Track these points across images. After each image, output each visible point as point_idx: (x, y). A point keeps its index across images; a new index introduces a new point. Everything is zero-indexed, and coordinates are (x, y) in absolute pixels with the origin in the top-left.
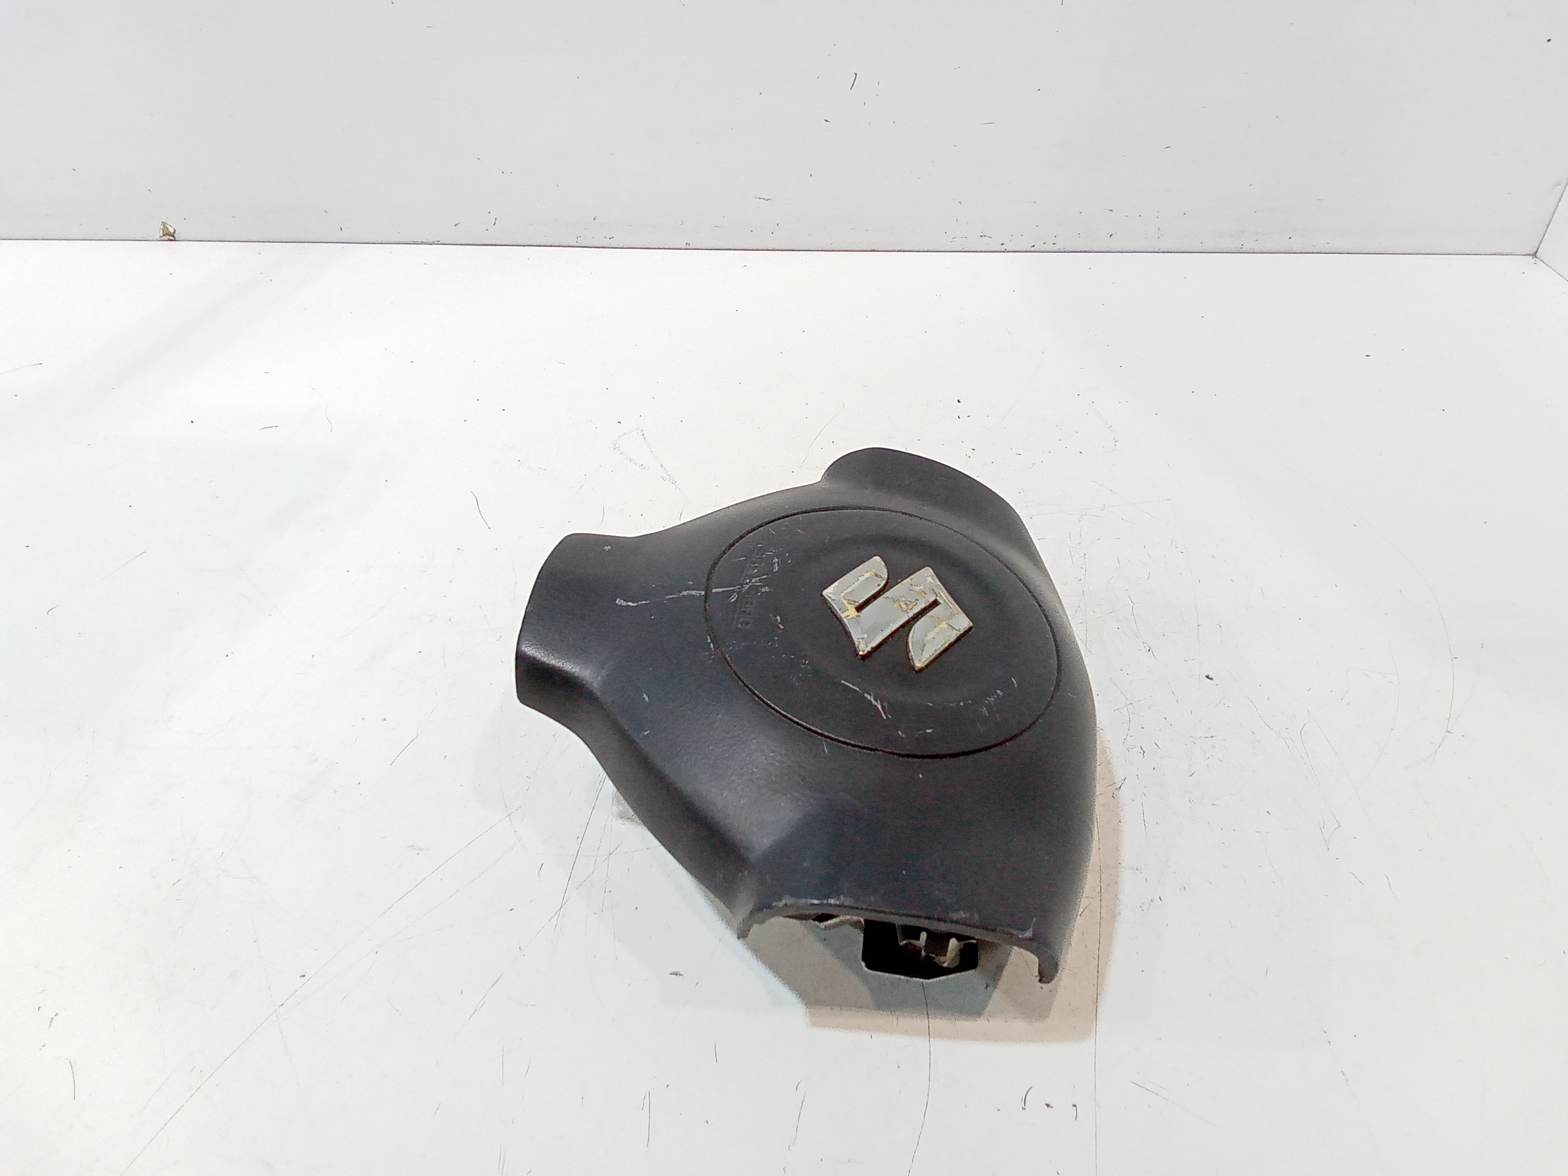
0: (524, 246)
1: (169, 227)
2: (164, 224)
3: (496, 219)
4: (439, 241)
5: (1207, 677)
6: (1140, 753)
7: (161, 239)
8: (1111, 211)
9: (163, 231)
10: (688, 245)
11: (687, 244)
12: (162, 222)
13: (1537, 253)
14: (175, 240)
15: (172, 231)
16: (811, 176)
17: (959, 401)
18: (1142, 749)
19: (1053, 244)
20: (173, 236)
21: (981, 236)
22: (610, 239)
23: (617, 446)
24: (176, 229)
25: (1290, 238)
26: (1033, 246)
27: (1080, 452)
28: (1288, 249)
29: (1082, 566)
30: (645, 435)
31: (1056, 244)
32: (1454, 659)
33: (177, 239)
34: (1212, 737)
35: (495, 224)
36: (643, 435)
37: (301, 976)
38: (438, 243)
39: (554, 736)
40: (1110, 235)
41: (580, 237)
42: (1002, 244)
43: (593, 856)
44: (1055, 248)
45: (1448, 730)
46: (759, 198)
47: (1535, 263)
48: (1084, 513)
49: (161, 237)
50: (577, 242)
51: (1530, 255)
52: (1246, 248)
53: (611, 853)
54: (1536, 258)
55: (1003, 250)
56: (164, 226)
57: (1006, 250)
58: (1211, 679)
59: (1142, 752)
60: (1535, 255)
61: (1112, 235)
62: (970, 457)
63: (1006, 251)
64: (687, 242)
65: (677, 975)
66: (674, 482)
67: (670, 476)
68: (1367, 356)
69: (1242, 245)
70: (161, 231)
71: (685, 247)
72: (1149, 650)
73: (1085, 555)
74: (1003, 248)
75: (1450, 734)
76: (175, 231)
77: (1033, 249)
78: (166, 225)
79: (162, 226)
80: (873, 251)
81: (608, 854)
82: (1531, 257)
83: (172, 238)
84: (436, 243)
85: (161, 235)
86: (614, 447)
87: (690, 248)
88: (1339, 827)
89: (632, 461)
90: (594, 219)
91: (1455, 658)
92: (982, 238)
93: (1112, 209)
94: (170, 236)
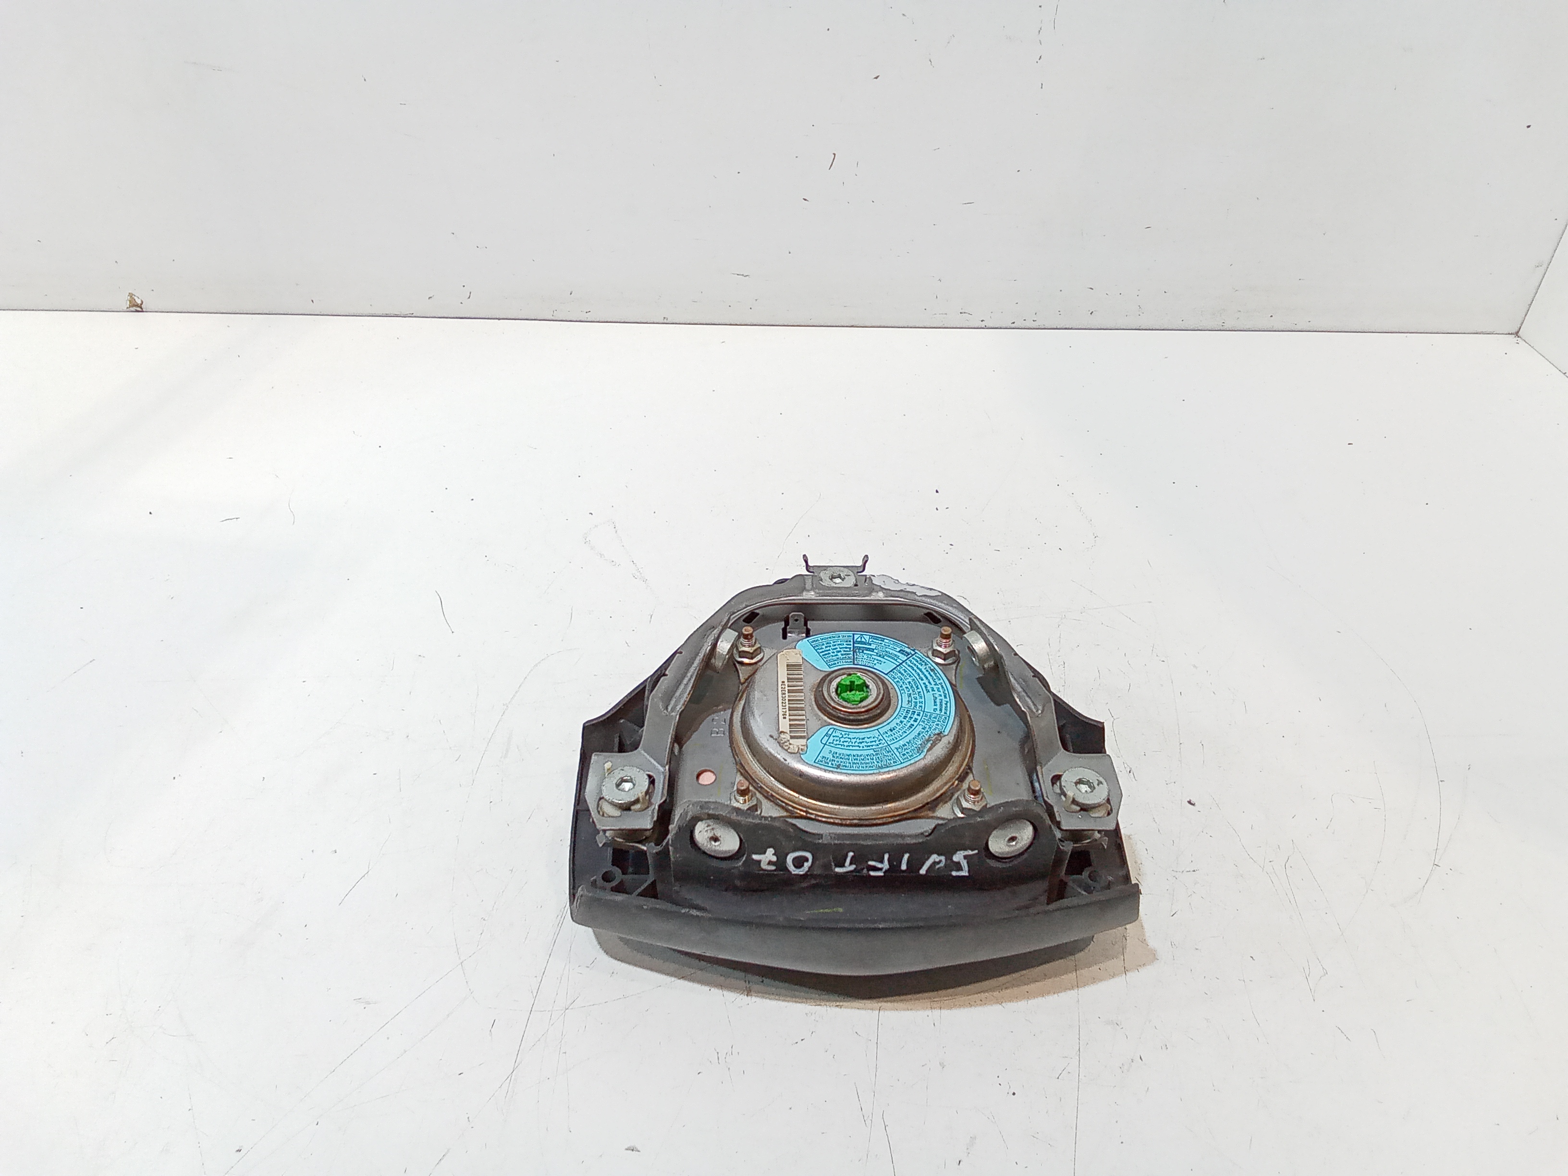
0: (499, 319)
1: (135, 298)
2: (131, 295)
3: (470, 293)
4: (413, 314)
5: (1189, 802)
7: (128, 310)
9: (130, 303)
10: (666, 319)
11: (664, 318)
12: (129, 293)
13: (1520, 333)
14: (143, 311)
15: (139, 302)
16: (790, 253)
17: (937, 492)
19: (1034, 321)
20: (141, 308)
21: (961, 313)
22: (587, 312)
23: (587, 540)
24: (143, 300)
25: (1272, 316)
26: (1014, 323)
27: (1060, 549)
28: (1269, 327)
29: (1061, 676)
31: (1036, 321)
32: (1440, 783)
33: (144, 310)
34: (1194, 871)
35: (469, 298)
36: (615, 528)
37: (237, 1151)
38: (411, 316)
39: (512, 871)
40: (1090, 312)
41: (556, 310)
42: (982, 321)
43: (549, 1012)
44: (1035, 325)
45: (1436, 863)
46: (738, 275)
47: (1517, 343)
48: (1063, 617)
49: (127, 308)
50: (553, 316)
51: (1510, 337)
52: (1226, 326)
53: (567, 1007)
54: (1518, 337)
55: (983, 326)
56: (131, 297)
57: (986, 326)
58: (1193, 805)
60: (1516, 334)
61: (1092, 312)
62: (947, 553)
63: (986, 328)
65: (633, 1150)
66: (645, 580)
67: (641, 574)
68: (1350, 444)
69: (1224, 323)
70: (128, 302)
71: (663, 321)
72: (1130, 772)
73: (1064, 663)
74: (983, 324)
75: (1438, 867)
76: (142, 302)
77: (1013, 326)
78: (133, 296)
79: (129, 297)
80: (852, 327)
81: (564, 1008)
82: (1513, 336)
83: (139, 309)
85: (128, 306)
86: (585, 541)
87: (668, 322)
88: (1325, 975)
89: (603, 557)
90: (571, 294)
91: (1442, 781)
93: (1092, 288)
94: (137, 307)
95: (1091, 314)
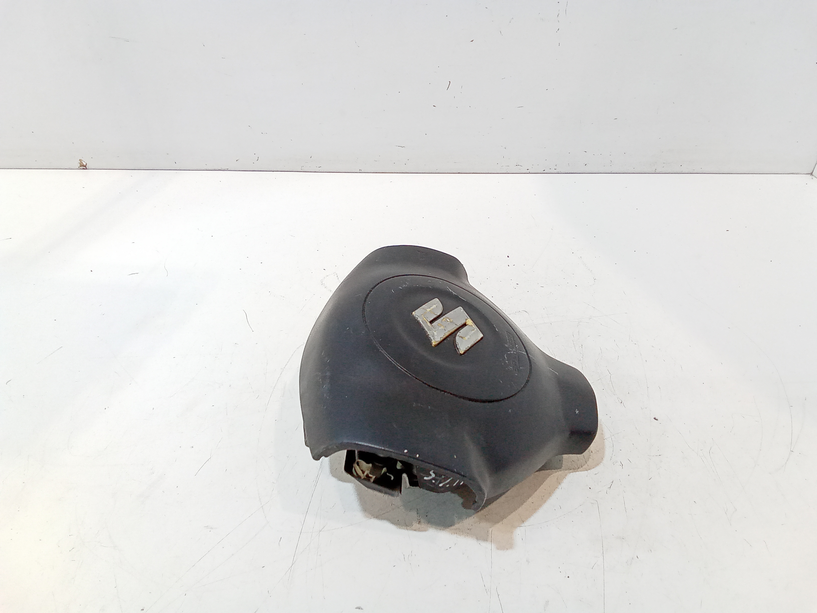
0: (273, 171)
1: (83, 162)
2: (80, 160)
3: (258, 157)
4: (228, 169)
5: (655, 419)
6: (620, 465)
7: (79, 168)
8: (586, 152)
9: (80, 164)
10: (360, 171)
11: (360, 170)
13: (813, 173)
15: (85, 164)
16: (426, 134)
17: (508, 257)
18: (621, 463)
19: (555, 169)
20: (86, 167)
21: (516, 165)
22: (319, 167)
23: (323, 283)
24: (87, 163)
25: (681, 166)
26: (544, 170)
27: (576, 286)
28: (680, 171)
29: (581, 352)
30: (338, 277)
32: (791, 407)
33: (87, 168)
34: (660, 455)
35: (257, 160)
36: (337, 277)
37: (142, 610)
39: (288, 457)
40: (585, 164)
41: (303, 166)
42: (528, 169)
43: (310, 532)
44: (555, 171)
45: (791, 450)
46: (399, 146)
47: (812, 179)
48: (580, 321)
49: (79, 167)
50: (301, 169)
51: (809, 174)
52: (657, 171)
53: (320, 530)
54: (812, 175)
55: (528, 172)
56: (81, 162)
57: (529, 172)
58: (657, 420)
59: (621, 465)
60: (811, 174)
61: (586, 164)
62: (516, 288)
63: (529, 173)
64: (360, 169)
65: (359, 609)
68: (727, 231)
69: (656, 169)
70: (79, 164)
71: (359, 172)
72: (621, 403)
73: (582, 345)
74: (528, 171)
75: (792, 452)
77: (544, 172)
78: (82, 161)
79: (79, 162)
80: (459, 173)
81: (319, 531)
82: (810, 175)
83: (85, 168)
84: (226, 170)
85: (79, 166)
86: (322, 283)
87: (362, 172)
88: (736, 511)
89: (332, 292)
90: (311, 157)
92: (517, 166)
94: (84, 167)
95: (585, 165)
